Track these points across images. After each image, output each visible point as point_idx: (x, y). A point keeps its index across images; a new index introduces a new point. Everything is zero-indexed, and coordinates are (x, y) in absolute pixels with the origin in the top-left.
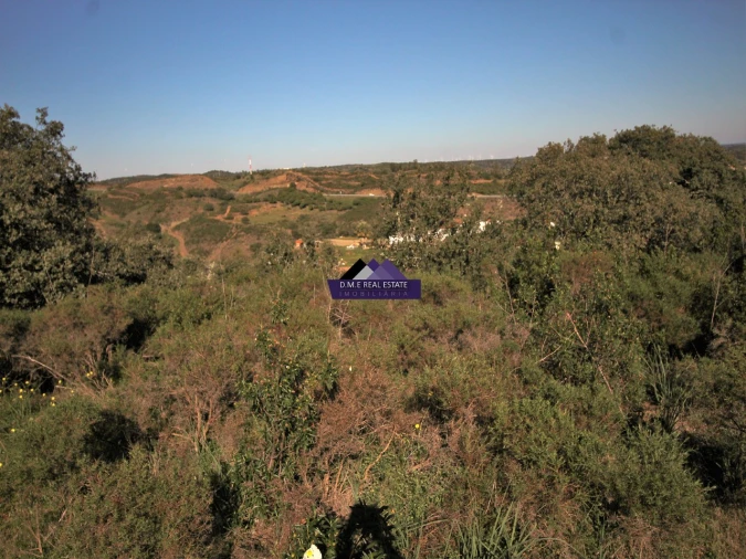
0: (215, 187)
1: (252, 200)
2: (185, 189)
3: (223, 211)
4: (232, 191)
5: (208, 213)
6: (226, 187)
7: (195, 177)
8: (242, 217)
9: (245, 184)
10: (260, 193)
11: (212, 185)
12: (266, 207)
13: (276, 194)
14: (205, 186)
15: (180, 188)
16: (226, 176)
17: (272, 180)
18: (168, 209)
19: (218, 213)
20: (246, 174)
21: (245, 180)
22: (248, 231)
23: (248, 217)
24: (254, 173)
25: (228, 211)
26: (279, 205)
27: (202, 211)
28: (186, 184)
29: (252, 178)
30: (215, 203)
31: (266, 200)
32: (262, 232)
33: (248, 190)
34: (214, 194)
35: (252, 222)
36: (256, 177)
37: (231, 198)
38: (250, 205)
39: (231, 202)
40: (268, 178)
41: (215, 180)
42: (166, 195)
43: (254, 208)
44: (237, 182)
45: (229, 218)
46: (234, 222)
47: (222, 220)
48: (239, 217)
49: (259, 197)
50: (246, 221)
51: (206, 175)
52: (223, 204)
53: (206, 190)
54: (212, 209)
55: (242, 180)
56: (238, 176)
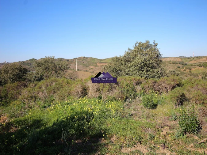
0: (181, 61)
1: (193, 65)
2: (172, 61)
3: (183, 68)
4: (186, 63)
5: (178, 69)
6: (184, 61)
7: (175, 58)
8: (189, 70)
9: (191, 60)
10: (196, 63)
11: (180, 60)
12: (198, 68)
13: (202, 64)
14: (178, 60)
15: (170, 61)
16: (185, 58)
17: (201, 59)
18: (166, 66)
19: (181, 69)
20: (191, 57)
21: (191, 59)
22: (191, 75)
23: (191, 70)
24: (194, 57)
25: (185, 68)
26: (202, 67)
27: (176, 68)
28: (172, 60)
29: (194, 58)
30: (181, 66)
31: (198, 66)
32: (196, 75)
33: (192, 62)
34: (180, 63)
35: (192, 72)
36: (195, 58)
37: (186, 65)
38: (192, 67)
39: (185, 66)
40: (199, 59)
41: (181, 59)
42: (166, 63)
43: (193, 68)
44: (188, 60)
45: (184, 70)
46: (186, 72)
47: (182, 71)
48: (188, 70)
49: (195, 64)
50: (190, 72)
51: (178, 57)
52: (183, 66)
53: (178, 62)
54: (179, 68)
55: (190, 59)
56: (189, 58)
